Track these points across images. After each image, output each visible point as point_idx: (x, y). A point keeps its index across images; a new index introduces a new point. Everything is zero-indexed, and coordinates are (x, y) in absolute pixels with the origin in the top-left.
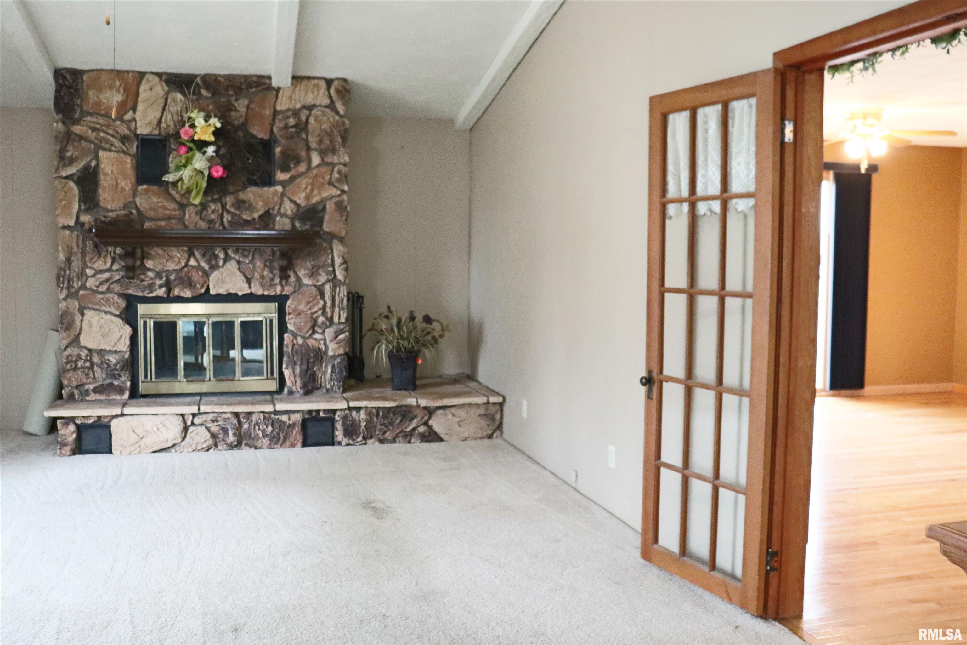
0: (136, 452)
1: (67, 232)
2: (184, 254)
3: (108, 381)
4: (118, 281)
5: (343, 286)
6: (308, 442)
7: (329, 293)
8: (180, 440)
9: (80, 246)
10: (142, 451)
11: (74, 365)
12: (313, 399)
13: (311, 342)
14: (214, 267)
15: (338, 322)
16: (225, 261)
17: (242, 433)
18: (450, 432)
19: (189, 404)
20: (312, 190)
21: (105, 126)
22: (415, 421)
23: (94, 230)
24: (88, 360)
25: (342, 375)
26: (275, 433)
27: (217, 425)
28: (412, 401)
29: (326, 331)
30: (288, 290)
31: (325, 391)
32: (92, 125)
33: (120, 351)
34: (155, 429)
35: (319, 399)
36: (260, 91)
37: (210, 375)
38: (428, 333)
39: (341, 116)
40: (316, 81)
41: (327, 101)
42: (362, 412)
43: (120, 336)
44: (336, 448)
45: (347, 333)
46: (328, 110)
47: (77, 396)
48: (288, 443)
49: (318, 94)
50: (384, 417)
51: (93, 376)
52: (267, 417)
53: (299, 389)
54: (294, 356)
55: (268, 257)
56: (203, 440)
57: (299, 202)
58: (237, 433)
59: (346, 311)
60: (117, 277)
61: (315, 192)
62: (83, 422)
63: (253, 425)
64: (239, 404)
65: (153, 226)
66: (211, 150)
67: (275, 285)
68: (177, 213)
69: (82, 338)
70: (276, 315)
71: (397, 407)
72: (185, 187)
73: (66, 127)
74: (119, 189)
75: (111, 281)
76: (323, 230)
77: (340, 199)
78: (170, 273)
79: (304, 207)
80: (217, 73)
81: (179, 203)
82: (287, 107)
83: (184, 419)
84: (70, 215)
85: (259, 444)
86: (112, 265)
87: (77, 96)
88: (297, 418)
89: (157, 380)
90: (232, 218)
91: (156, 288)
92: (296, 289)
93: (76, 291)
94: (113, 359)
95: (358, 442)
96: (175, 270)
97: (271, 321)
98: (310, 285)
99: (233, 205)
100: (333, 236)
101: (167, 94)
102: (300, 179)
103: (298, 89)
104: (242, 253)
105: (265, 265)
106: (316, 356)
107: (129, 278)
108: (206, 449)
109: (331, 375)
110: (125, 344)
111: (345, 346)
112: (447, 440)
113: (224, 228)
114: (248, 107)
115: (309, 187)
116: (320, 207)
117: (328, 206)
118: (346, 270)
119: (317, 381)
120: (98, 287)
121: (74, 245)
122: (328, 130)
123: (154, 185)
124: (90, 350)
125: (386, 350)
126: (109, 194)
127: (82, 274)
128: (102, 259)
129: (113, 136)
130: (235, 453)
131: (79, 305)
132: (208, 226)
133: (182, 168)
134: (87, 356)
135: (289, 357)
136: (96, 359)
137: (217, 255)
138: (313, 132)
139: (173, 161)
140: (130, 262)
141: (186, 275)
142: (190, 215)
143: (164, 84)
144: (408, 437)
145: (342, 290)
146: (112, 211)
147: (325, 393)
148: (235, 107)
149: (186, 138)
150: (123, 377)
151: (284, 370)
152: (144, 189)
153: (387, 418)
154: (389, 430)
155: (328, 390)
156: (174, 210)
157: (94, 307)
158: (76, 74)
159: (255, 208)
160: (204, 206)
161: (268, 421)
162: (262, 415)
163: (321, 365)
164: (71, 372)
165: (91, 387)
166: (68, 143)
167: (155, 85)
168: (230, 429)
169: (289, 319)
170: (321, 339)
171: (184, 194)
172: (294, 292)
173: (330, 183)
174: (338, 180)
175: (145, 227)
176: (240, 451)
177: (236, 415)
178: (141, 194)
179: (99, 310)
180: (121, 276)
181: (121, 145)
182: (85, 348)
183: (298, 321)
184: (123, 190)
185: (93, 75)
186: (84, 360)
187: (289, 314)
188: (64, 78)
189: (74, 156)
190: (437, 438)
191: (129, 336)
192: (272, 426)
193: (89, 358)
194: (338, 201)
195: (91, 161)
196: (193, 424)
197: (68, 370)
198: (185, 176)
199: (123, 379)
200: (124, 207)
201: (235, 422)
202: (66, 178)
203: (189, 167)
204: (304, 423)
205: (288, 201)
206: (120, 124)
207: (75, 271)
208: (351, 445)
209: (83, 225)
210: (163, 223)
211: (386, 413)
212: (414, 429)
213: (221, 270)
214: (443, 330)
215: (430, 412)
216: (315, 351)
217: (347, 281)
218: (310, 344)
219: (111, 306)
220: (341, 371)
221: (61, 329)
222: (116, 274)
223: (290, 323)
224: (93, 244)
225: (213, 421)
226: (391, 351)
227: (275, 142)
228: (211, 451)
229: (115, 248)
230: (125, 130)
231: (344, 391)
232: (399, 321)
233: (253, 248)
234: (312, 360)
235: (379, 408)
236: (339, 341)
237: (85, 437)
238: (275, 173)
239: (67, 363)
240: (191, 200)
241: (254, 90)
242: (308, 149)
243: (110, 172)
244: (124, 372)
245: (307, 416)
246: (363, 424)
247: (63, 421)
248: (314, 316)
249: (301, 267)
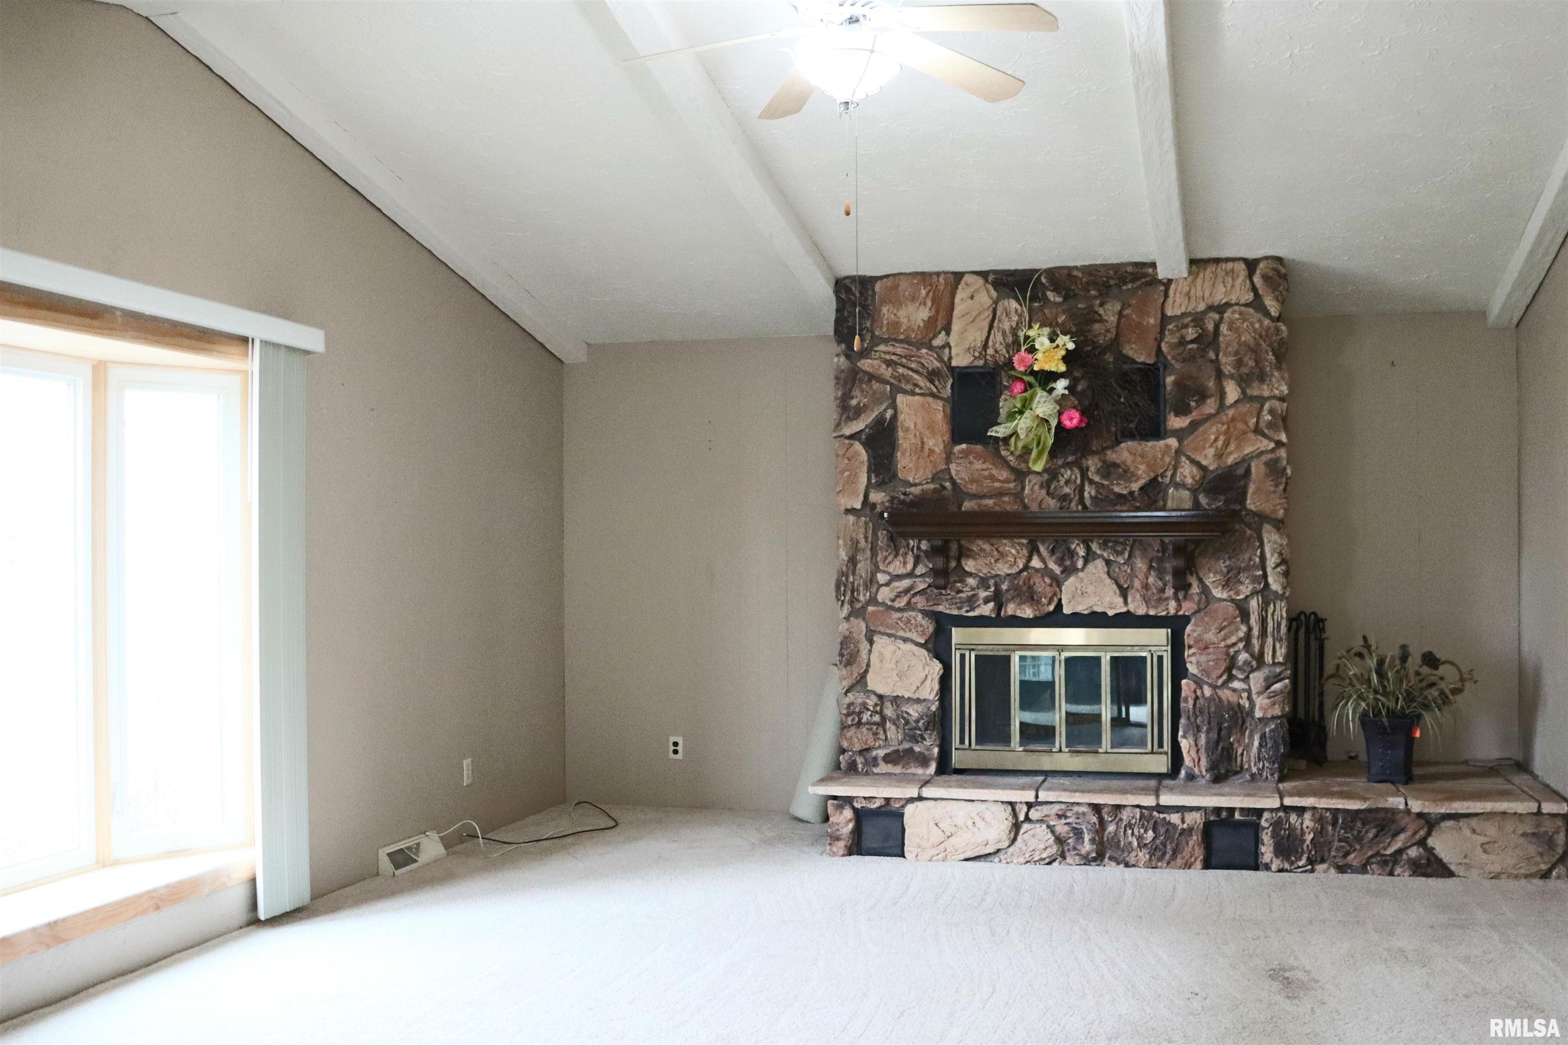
0: (940, 856)
1: (851, 518)
2: (1022, 549)
3: (906, 745)
4: (922, 592)
5: (1281, 601)
6: (1214, 861)
7: (1256, 613)
8: (1007, 844)
9: (870, 539)
10: (948, 857)
11: (857, 719)
12: (1226, 789)
13: (1225, 694)
14: (1069, 571)
15: (1271, 662)
16: (1086, 561)
17: (1105, 839)
18: (1467, 861)
19: (1023, 788)
20: (1226, 444)
21: (905, 357)
22: (1402, 836)
23: (886, 515)
24: (877, 712)
25: (1279, 751)
26: (1158, 842)
27: (1066, 824)
28: (1396, 802)
29: (1251, 676)
30: (1188, 608)
31: (1248, 777)
32: (888, 357)
33: (925, 700)
34: (970, 823)
35: (1234, 791)
36: (1139, 288)
37: (1060, 742)
38: (1432, 685)
39: (1272, 319)
40: (1230, 265)
41: (1250, 297)
42: (1308, 816)
43: (924, 676)
44: (1261, 874)
45: (1287, 681)
46: (1251, 310)
47: (860, 766)
48: (1179, 861)
49: (1233, 286)
50: (1347, 827)
51: (884, 738)
52: (1146, 814)
53: (1204, 773)
54: (1196, 717)
55: (1155, 554)
56: (1042, 846)
57: (1204, 463)
58: (1097, 839)
59: (1285, 644)
60: (922, 586)
61: (1232, 447)
62: (864, 805)
63: (1123, 826)
64: (1101, 791)
65: (976, 507)
66: (1061, 386)
67: (1167, 599)
68: (1012, 485)
69: (869, 677)
70: (1169, 648)
71: (1369, 811)
72: (1020, 445)
73: (852, 363)
74: (926, 451)
75: (912, 592)
76: (1245, 508)
77: (1273, 456)
78: (1001, 579)
79: (1212, 472)
80: (1071, 264)
81: (1013, 470)
82: (1183, 309)
83: (1014, 810)
84: (854, 493)
85: (1132, 861)
86: (915, 566)
87: (866, 315)
88: (1194, 819)
89: (978, 747)
90: (1097, 492)
91: (979, 603)
92: (1202, 606)
93: (863, 607)
94: (914, 712)
95: (1299, 867)
96: (1009, 575)
97: (1160, 658)
98: (1224, 600)
99: (1098, 472)
100: (1262, 518)
101: (996, 302)
102: (1207, 425)
103: (1199, 281)
104: (1113, 548)
105: (1151, 567)
106: (1233, 718)
107: (937, 588)
108: (1047, 860)
109: (1259, 751)
110: (932, 689)
111: (1283, 701)
112: (1461, 874)
113: (1085, 507)
114: (1120, 314)
115: (1222, 438)
116: (1241, 471)
117: (1253, 470)
118: (1286, 574)
119: (1236, 762)
120: (893, 601)
121: (861, 537)
122: (1252, 342)
123: (977, 443)
124: (881, 697)
125: (1354, 712)
126: (911, 460)
127: (871, 581)
128: (900, 558)
129: (916, 372)
130: (1093, 870)
131: (867, 627)
132: (1059, 505)
133: (1017, 415)
134: (876, 705)
135: (1188, 718)
136: (889, 711)
137: (1073, 551)
138: (1226, 348)
139: (1005, 405)
140: (940, 562)
141: (1024, 583)
142: (1032, 490)
143: (991, 288)
144: (1389, 865)
145: (1278, 608)
146: (915, 485)
147: (1248, 781)
148: (1100, 315)
149: (1022, 369)
150: (928, 740)
151: (1179, 739)
152: (963, 449)
153: (1352, 829)
154: (1355, 850)
155: (1253, 776)
156: (1007, 481)
157: (888, 631)
158: (866, 282)
159: (1133, 475)
160: (1052, 474)
161: (1148, 822)
162: (1138, 810)
163: (1243, 733)
164: (853, 729)
165: (881, 753)
166: (853, 386)
167: (977, 291)
168: (1085, 831)
169: (1188, 656)
170: (1244, 690)
171: (1021, 456)
172: (1198, 611)
173: (1257, 431)
174: (1271, 425)
175: (963, 509)
176: (1101, 867)
177: (1097, 808)
178: (958, 458)
179: (896, 637)
180: (927, 585)
181: (928, 384)
182: (874, 693)
183: (1203, 658)
184: (932, 451)
185: (889, 282)
186: (872, 712)
187: (1190, 647)
188: (848, 290)
189: (862, 405)
190: (1443, 871)
191: (938, 677)
192: (1154, 830)
193: (878, 708)
194: (1271, 460)
195: (885, 410)
196: (1027, 819)
197: (849, 726)
198: (1022, 429)
199: (928, 743)
200: (933, 480)
201: (1094, 819)
202: (851, 437)
203: (1027, 413)
204: (1208, 829)
205: (1187, 462)
206: (927, 353)
207: (861, 577)
208: (1287, 871)
209: (874, 506)
210: (990, 502)
211: (1349, 819)
212: (1400, 852)
213: (1081, 574)
214: (1462, 680)
215: (1430, 823)
216: (1233, 709)
217: (1287, 594)
218: (1223, 697)
219: (913, 630)
220: (1276, 745)
221: (841, 664)
222: (920, 582)
223: (1191, 662)
224: (887, 536)
225: (1059, 817)
226: (1365, 714)
227: (1165, 367)
228: (1056, 864)
229: (920, 541)
230: (934, 361)
231: (1281, 779)
232: (1381, 662)
233: (1131, 540)
234: (1226, 725)
235: (1337, 809)
236: (1272, 695)
237: (867, 829)
238: (1165, 417)
239: (848, 715)
240: (1030, 465)
241: (1130, 286)
242: (1220, 375)
243: (912, 426)
244: (929, 732)
245: (1212, 818)
246: (1309, 837)
247: (835, 802)
248: (1232, 651)
249: (1210, 570)
